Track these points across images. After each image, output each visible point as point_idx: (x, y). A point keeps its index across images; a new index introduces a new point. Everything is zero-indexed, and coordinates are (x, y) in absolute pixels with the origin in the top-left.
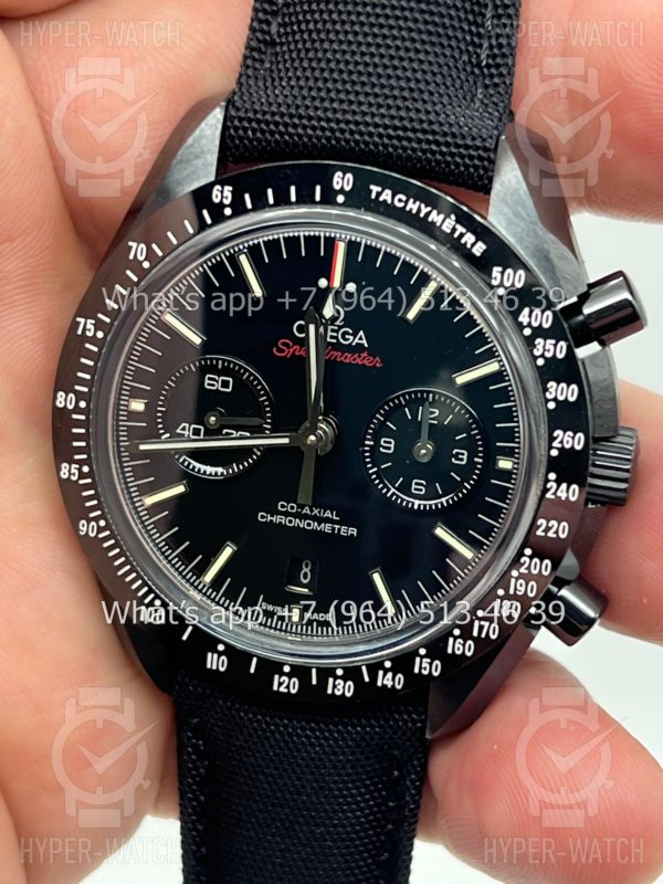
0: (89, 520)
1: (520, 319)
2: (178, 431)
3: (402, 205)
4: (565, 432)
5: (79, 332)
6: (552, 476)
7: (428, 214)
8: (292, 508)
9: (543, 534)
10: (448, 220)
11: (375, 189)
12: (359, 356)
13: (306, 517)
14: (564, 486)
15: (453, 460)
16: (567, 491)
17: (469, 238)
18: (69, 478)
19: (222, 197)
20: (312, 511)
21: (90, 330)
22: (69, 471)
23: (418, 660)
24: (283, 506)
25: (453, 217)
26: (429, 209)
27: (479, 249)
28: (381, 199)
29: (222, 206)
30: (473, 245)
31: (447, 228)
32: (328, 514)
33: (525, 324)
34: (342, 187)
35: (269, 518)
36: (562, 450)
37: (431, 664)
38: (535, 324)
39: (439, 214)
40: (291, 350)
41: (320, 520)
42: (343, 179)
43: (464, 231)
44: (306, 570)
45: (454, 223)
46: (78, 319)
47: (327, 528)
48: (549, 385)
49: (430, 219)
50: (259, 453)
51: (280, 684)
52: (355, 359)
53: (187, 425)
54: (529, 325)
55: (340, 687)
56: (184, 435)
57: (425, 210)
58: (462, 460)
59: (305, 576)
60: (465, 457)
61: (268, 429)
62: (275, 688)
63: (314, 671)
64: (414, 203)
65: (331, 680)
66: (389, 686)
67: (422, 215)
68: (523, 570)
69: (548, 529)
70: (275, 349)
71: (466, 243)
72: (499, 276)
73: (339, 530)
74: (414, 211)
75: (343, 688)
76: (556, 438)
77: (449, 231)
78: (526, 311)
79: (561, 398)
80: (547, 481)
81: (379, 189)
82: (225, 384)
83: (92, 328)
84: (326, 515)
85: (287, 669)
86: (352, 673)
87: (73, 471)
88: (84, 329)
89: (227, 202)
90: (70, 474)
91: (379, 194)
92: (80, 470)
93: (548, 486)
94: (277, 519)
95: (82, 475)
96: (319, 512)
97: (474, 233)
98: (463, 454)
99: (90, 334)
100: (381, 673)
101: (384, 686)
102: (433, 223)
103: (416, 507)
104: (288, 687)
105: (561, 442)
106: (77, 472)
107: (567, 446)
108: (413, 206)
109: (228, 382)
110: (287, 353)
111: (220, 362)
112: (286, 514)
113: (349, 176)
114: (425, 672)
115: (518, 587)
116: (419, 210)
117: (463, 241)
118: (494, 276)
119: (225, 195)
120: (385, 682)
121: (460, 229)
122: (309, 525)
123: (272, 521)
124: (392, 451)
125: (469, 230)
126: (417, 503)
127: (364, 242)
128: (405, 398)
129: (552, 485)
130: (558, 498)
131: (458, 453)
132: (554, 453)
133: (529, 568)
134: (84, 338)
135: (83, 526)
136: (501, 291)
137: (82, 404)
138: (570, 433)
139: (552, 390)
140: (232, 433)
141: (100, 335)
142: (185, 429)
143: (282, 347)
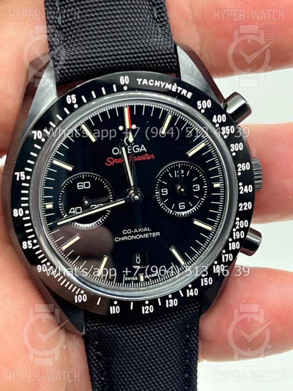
0: (42, 264)
1: (213, 121)
2: (70, 212)
3: (152, 84)
4: (241, 164)
5: (18, 179)
6: (241, 184)
7: (165, 85)
8: (129, 231)
9: (242, 210)
10: (173, 86)
11: (139, 80)
12: (144, 156)
13: (136, 234)
14: (246, 187)
15: (194, 190)
16: (248, 189)
17: (184, 92)
18: (28, 248)
19: (72, 100)
20: (138, 230)
21: (23, 177)
22: (27, 244)
23: (202, 280)
24: (125, 232)
25: (175, 84)
26: (164, 83)
27: (190, 95)
28: (143, 84)
29: (72, 104)
30: (187, 94)
31: (174, 89)
32: (146, 229)
33: (216, 122)
34: (125, 83)
35: (120, 239)
36: (242, 172)
37: (208, 280)
38: (220, 121)
39: (169, 84)
40: (114, 161)
41: (142, 233)
42: (124, 79)
43: (181, 89)
44: (138, 258)
45: (176, 87)
46: (16, 173)
47: (146, 236)
48: (231, 146)
49: (166, 88)
50: (110, 212)
51: (145, 310)
52: (142, 158)
53: (73, 208)
54: (217, 122)
55: (172, 303)
56: (73, 213)
57: (163, 84)
58: (198, 189)
59: (138, 261)
60: (199, 187)
61: (111, 199)
62: (143, 313)
63: (159, 299)
64: (158, 82)
65: (167, 301)
66: (192, 295)
67: (162, 86)
68: (237, 227)
69: (244, 207)
70: (106, 163)
71: (183, 94)
72: (200, 105)
73: (152, 235)
74: (158, 86)
75: (173, 303)
76: (239, 167)
77: (175, 91)
78: (215, 116)
79: (237, 150)
80: (239, 186)
81: (141, 80)
82: (87, 185)
83: (24, 176)
85: (147, 302)
86: (175, 295)
87: (29, 244)
88: (20, 177)
89: (74, 102)
90: (28, 246)
91: (141, 82)
92: (32, 243)
93: (240, 189)
94: (124, 238)
95: (34, 245)
96: (142, 230)
97: (185, 89)
98: (197, 186)
99: (23, 179)
100: (188, 291)
101: (190, 296)
102: (168, 89)
103: (183, 215)
104: (149, 310)
105: (241, 169)
106: (31, 244)
107: (244, 169)
108: (157, 84)
109: (88, 184)
110: (112, 163)
111: (83, 175)
112: (127, 235)
113: (127, 77)
114: (206, 284)
115: (237, 235)
116: (160, 84)
117: (182, 93)
118: (198, 105)
119: (73, 99)
120: (190, 294)
121: (180, 89)
122: (138, 237)
123: (121, 240)
124: (167, 194)
125: (183, 88)
126: (183, 213)
127: (135, 104)
128: (168, 169)
129: (241, 188)
130: (245, 193)
131: (195, 187)
132: (239, 174)
133: (239, 226)
134: (21, 181)
135: (39, 268)
136: (203, 111)
137: (27, 212)
138: (244, 164)
139: (233, 147)
140: (95, 207)
141: (28, 178)
142: (73, 210)
143: (109, 161)
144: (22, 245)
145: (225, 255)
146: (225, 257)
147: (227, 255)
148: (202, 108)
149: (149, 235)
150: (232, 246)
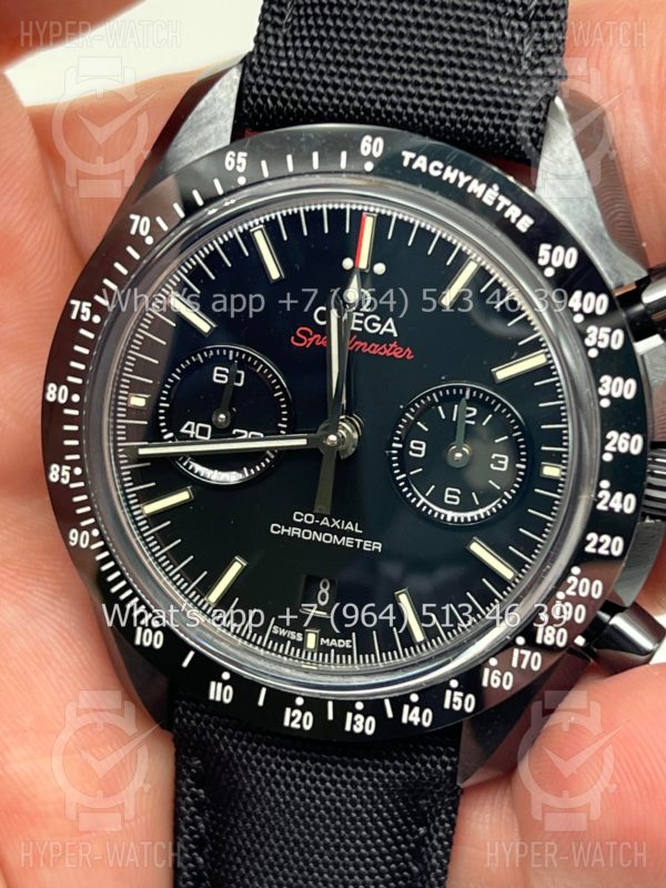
0: (81, 529)
1: (571, 304)
2: (183, 430)
3: (438, 173)
4: (620, 434)
5: (74, 316)
6: (605, 484)
7: (467, 184)
8: (309, 519)
9: (594, 551)
10: (490, 191)
11: (408, 155)
12: (388, 347)
13: (322, 529)
14: (618, 495)
15: (492, 466)
16: (622, 502)
17: (514, 212)
18: (59, 481)
19: (236, 164)
20: (331, 523)
21: (85, 314)
22: (60, 473)
23: (448, 693)
24: (298, 517)
25: (496, 187)
26: (469, 178)
27: (525, 224)
28: (415, 166)
29: (235, 174)
30: (518, 219)
31: (488, 200)
32: (350, 526)
33: (576, 309)
34: (371, 153)
35: (284, 530)
36: (616, 454)
37: (463, 698)
38: (588, 310)
39: (480, 183)
40: (311, 340)
41: (341, 533)
42: (372, 143)
43: (508, 202)
44: (324, 591)
45: (496, 194)
46: (73, 302)
47: (348, 542)
48: (602, 380)
49: (469, 190)
50: (273, 457)
51: (292, 719)
52: (382, 350)
53: (193, 424)
54: (581, 311)
55: (360, 723)
56: (188, 435)
57: (464, 179)
58: (502, 466)
59: (323, 598)
60: (506, 463)
61: (283, 429)
62: (286, 723)
63: (330, 704)
64: (452, 171)
65: (349, 715)
66: (416, 723)
67: (461, 185)
68: (570, 592)
69: (599, 545)
70: (292, 338)
71: (510, 217)
72: (547, 255)
73: (362, 544)
74: (452, 181)
75: (364, 725)
76: (609, 441)
77: (490, 203)
78: (578, 294)
79: (616, 395)
80: (599, 489)
81: (413, 155)
82: (236, 378)
83: (88, 312)
84: (347, 527)
85: (300, 701)
86: (373, 708)
87: (64, 473)
88: (79, 313)
89: (241, 169)
90: (60, 477)
91: (412, 161)
92: (71, 472)
93: (600, 495)
94: (292, 531)
95: (74, 479)
96: (340, 524)
97: (519, 205)
98: (503, 459)
99: (85, 318)
100: (406, 708)
101: (410, 723)
102: (473, 194)
103: (449, 519)
104: (300, 722)
105: (616, 445)
106: (68, 474)
107: (623, 450)
108: (450, 175)
109: (240, 375)
110: (307, 343)
111: (231, 352)
112: (302, 526)
113: (379, 141)
114: (457, 708)
115: (565, 611)
116: (457, 179)
117: (507, 215)
118: (541, 254)
119: (239, 162)
120: (411, 719)
121: (504, 201)
122: (327, 538)
123: (286, 533)
124: (422, 455)
125: (514, 202)
126: (450, 515)
127: (395, 215)
128: (438, 395)
129: (605, 494)
130: (611, 510)
131: (497, 459)
132: (608, 457)
133: (576, 590)
134: (79, 323)
135: (74, 535)
136: (549, 272)
137: (76, 398)
138: (626, 435)
139: (606, 385)
140: (243, 434)
141: (97, 319)
142: (191, 428)
143: (299, 335)
144: (47, 471)
145: (523, 652)
146: (521, 657)
147: (527, 653)
148: (549, 264)
149: (355, 543)
150: (544, 633)
